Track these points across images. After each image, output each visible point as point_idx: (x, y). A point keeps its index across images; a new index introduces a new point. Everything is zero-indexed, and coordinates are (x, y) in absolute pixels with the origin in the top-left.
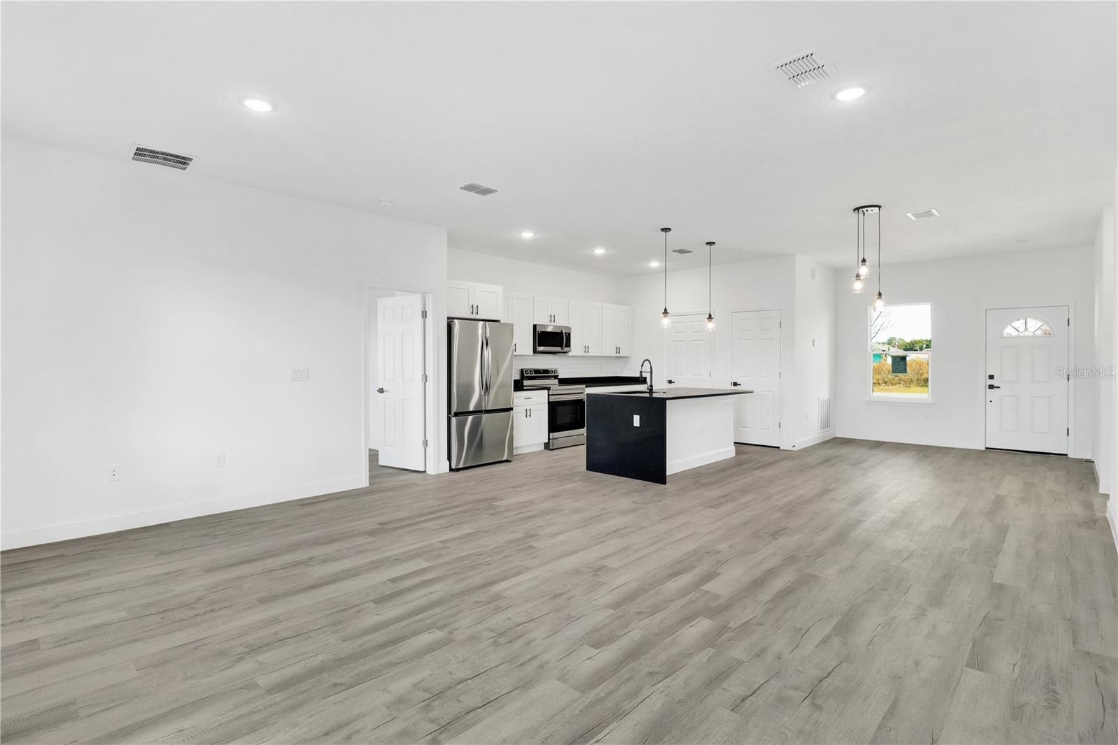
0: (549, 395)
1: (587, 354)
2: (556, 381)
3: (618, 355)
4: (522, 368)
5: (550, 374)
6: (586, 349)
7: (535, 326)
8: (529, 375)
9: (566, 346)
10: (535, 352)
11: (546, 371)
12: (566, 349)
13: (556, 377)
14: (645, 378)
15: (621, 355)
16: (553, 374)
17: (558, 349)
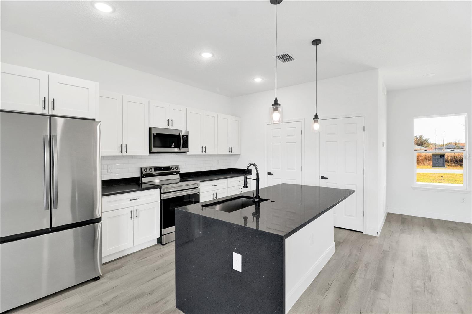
0: (161, 193)
1: (204, 153)
2: (178, 176)
3: (230, 153)
4: (141, 166)
5: (171, 171)
6: (204, 149)
7: (150, 129)
8: (149, 172)
9: (183, 147)
10: (150, 152)
11: (168, 168)
12: (183, 149)
13: (177, 173)
14: (251, 170)
15: (233, 153)
16: (175, 170)
17: (176, 149)
